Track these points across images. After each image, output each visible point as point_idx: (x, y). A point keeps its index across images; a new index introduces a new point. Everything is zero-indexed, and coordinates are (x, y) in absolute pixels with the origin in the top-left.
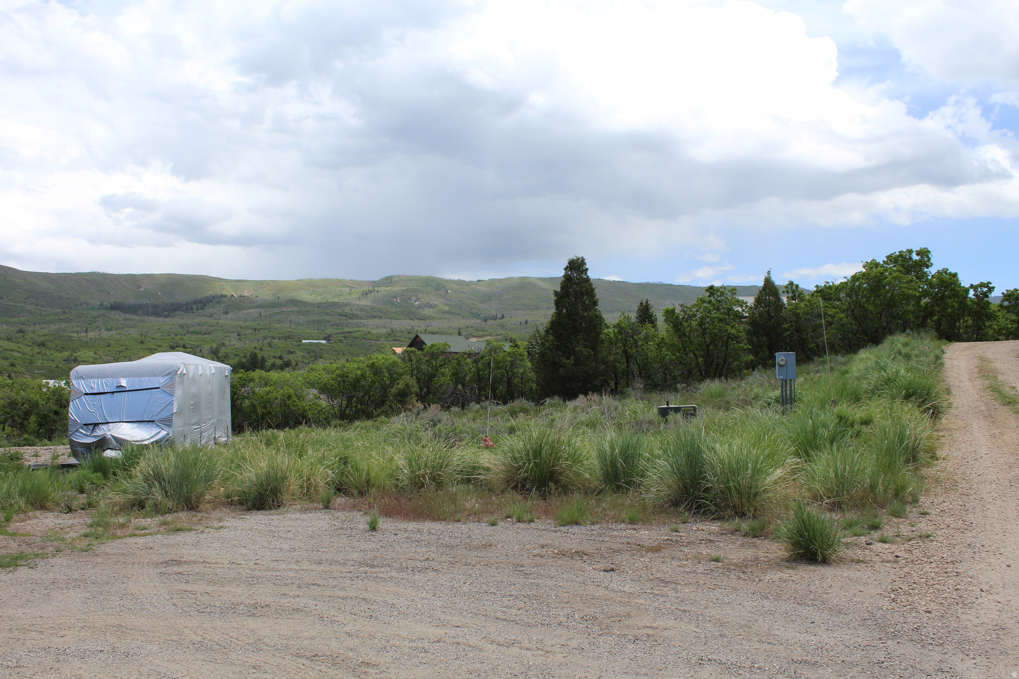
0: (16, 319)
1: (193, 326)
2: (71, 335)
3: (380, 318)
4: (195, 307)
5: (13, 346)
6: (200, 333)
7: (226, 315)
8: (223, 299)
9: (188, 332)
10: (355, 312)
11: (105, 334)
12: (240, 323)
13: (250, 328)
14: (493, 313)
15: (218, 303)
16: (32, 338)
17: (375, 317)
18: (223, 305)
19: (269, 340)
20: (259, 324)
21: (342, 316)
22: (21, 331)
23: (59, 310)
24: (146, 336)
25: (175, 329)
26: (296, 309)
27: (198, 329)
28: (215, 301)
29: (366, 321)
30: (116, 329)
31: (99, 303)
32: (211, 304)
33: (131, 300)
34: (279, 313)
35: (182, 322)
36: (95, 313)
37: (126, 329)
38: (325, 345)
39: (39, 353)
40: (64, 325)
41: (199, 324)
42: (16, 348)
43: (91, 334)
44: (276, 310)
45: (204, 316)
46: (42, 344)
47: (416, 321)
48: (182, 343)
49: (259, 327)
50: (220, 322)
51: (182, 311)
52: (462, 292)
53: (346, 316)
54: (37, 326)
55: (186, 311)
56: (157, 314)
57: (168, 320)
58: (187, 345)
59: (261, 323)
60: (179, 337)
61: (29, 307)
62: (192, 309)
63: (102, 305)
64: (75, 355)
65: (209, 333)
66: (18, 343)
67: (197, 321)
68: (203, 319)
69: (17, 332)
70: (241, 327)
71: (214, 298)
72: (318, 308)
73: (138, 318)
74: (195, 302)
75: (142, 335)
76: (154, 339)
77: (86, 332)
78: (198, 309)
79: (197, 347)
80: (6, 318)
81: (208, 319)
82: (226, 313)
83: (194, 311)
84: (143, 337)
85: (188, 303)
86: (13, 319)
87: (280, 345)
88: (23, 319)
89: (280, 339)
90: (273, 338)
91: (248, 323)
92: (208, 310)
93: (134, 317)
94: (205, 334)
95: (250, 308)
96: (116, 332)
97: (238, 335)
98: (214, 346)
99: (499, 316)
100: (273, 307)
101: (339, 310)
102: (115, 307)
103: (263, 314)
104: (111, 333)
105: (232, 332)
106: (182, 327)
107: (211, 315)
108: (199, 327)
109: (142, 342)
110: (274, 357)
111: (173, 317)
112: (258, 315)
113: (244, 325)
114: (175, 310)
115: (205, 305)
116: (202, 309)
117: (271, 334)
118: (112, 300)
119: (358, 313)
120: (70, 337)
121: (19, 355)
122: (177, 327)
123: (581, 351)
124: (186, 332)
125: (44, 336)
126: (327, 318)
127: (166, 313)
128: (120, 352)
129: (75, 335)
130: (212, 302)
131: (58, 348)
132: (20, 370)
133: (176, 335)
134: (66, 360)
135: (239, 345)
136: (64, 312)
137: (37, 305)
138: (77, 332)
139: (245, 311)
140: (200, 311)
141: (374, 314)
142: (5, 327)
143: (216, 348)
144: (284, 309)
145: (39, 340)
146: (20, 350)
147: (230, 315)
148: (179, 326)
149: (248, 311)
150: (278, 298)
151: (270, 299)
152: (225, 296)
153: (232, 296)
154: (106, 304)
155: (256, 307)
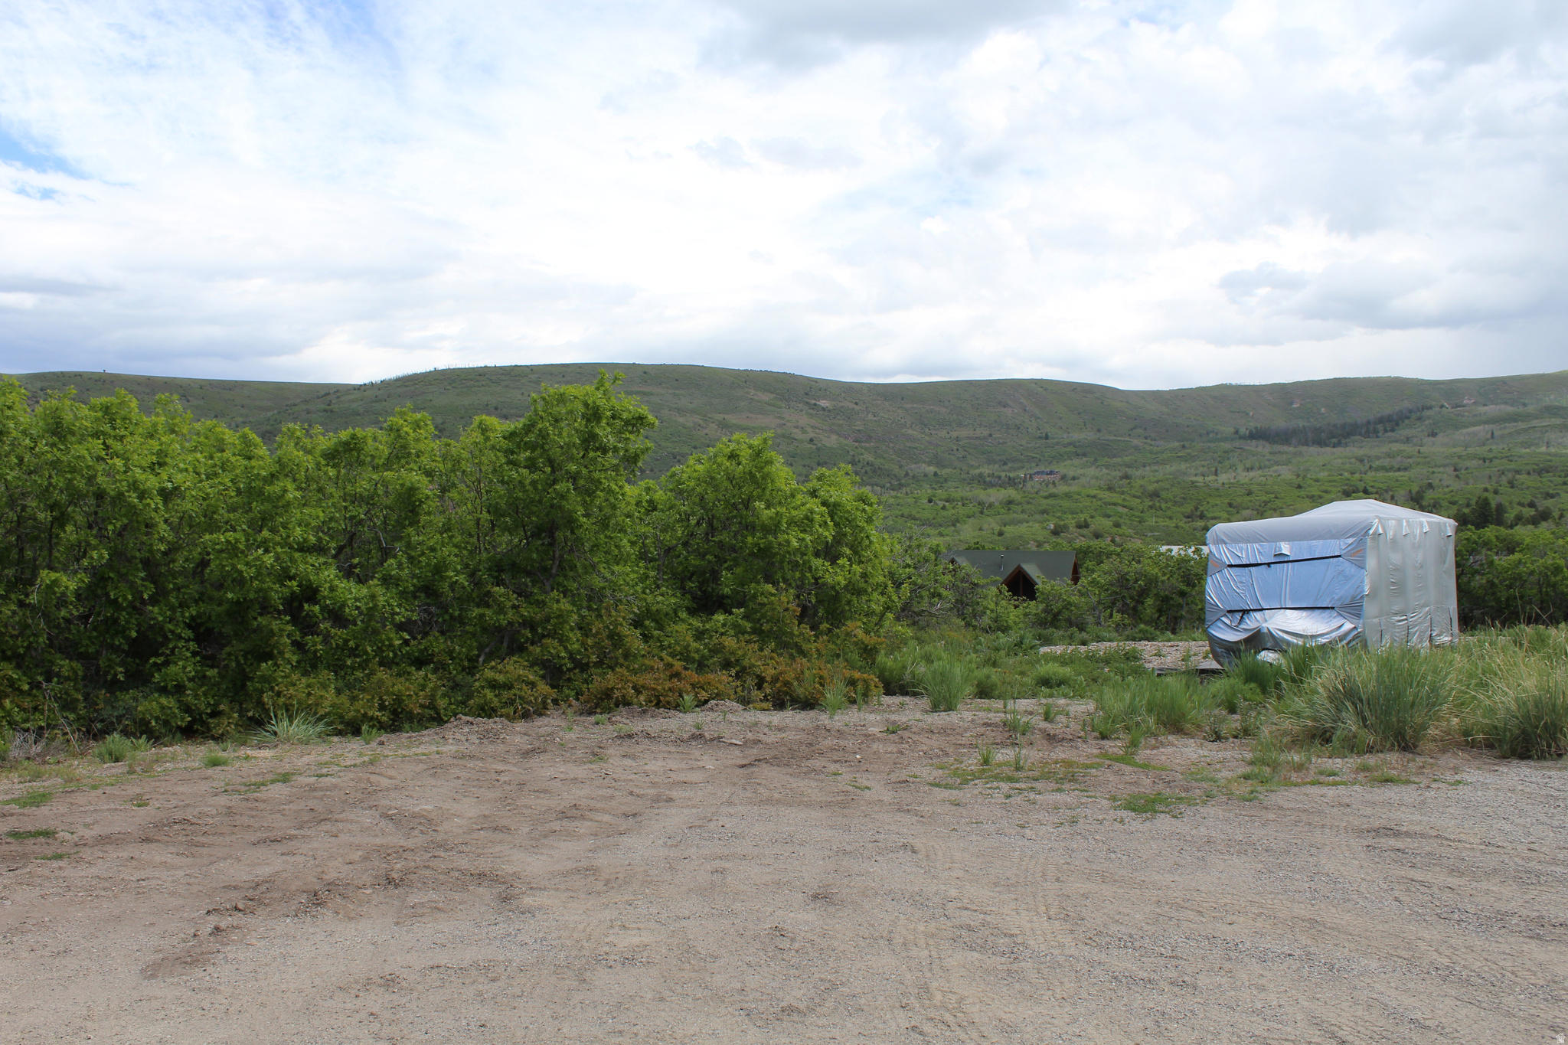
0: (1119, 459)
1: (1378, 458)
2: (1195, 479)
4: (1380, 427)
5: (1116, 498)
6: (1391, 469)
7: (1432, 439)
8: (1427, 413)
9: (1370, 467)
11: (1244, 477)
12: (1457, 450)
13: (1475, 457)
15: (1419, 419)
16: (1141, 486)
18: (1427, 422)
19: (1510, 475)
20: (1490, 450)
22: (1126, 477)
23: (1176, 444)
24: (1305, 476)
25: (1351, 463)
26: (1558, 421)
27: (1386, 462)
28: (1414, 416)
30: (1260, 468)
31: (1232, 430)
32: (1407, 421)
33: (1280, 423)
34: (1526, 430)
35: (1360, 452)
36: (1226, 446)
37: (1275, 468)
39: (1151, 507)
40: (1183, 466)
41: (1389, 455)
42: (1120, 502)
43: (1223, 478)
44: (1521, 425)
45: (1396, 441)
46: (1155, 495)
48: (1361, 485)
49: (1491, 455)
50: (1422, 449)
51: (1360, 434)
54: (1148, 468)
55: (1367, 435)
56: (1320, 443)
57: (1338, 450)
58: (1370, 489)
59: (1494, 447)
60: (1357, 476)
61: (1136, 442)
62: (1376, 432)
63: (1237, 432)
64: (1201, 508)
65: (1405, 469)
66: (1123, 493)
67: (1385, 449)
68: (1395, 447)
69: (1122, 478)
70: (1459, 457)
71: (1411, 411)
73: (1291, 449)
74: (1381, 420)
75: (1298, 476)
76: (1317, 481)
77: (1216, 474)
78: (1386, 431)
79: (1386, 491)
80: (1106, 459)
81: (1402, 447)
82: (1433, 434)
83: (1380, 434)
84: (1300, 479)
85: (1368, 423)
86: (1115, 460)
87: (1530, 484)
88: (1127, 459)
89: (1529, 473)
90: (1518, 472)
91: (1470, 450)
92: (1403, 432)
93: (1285, 448)
94: (1399, 470)
95: (1474, 425)
96: (1260, 472)
97: (1455, 470)
98: (1415, 489)
100: (1515, 420)
102: (1257, 435)
103: (1497, 433)
104: (1252, 474)
105: (1444, 466)
106: (1361, 461)
107: (1408, 439)
108: (1388, 460)
109: (1299, 487)
110: (1520, 504)
111: (1346, 445)
112: (1489, 436)
113: (1464, 453)
114: (1348, 435)
115: (1397, 424)
116: (1393, 430)
117: (1513, 466)
118: (1252, 425)
120: (1193, 482)
121: (1125, 510)
122: (1353, 460)
124: (1367, 468)
125: (1157, 482)
127: (1335, 440)
128: (1266, 503)
129: (1200, 479)
130: (1408, 418)
131: (1177, 499)
132: (1126, 533)
133: (1352, 473)
134: (1188, 517)
135: (1456, 486)
136: (1184, 447)
137: (1146, 438)
138: (1203, 475)
139: (1465, 431)
140: (1389, 434)
142: (1105, 471)
143: (1418, 492)
144: (1535, 423)
145: (1151, 488)
146: (1126, 503)
147: (1440, 438)
148: (1357, 459)
149: (1471, 429)
150: (1525, 405)
151: (1509, 409)
152: (1430, 408)
153: (1442, 406)
154: (1243, 431)
155: (1485, 423)
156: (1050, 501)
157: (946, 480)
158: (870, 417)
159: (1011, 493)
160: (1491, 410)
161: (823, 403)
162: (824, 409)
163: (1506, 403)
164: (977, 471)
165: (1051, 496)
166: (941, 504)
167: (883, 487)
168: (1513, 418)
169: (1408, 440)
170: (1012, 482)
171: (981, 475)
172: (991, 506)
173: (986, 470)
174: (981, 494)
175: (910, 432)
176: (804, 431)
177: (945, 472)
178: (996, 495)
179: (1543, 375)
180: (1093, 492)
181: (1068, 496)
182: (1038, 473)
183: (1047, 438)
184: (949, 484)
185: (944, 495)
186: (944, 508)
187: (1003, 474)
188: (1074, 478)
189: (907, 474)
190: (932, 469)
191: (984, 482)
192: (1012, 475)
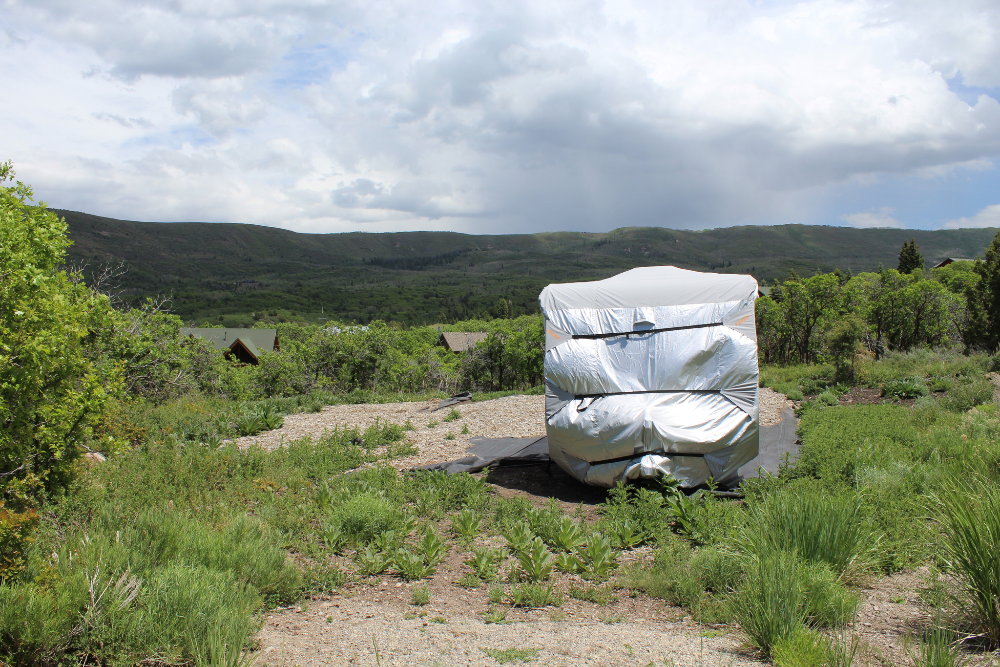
0: (294, 275)
1: (443, 277)
2: (339, 287)
3: (613, 267)
4: (444, 260)
5: (293, 297)
6: (450, 284)
7: (472, 269)
8: (469, 253)
9: (439, 283)
10: (589, 262)
11: (368, 287)
12: (485, 274)
13: (494, 278)
14: (720, 261)
15: (465, 256)
16: (308, 291)
17: (608, 267)
18: (468, 258)
19: (512, 289)
20: (502, 275)
21: (578, 266)
22: (299, 285)
23: (329, 266)
24: (403, 287)
25: (428, 281)
26: (534, 260)
27: (447, 280)
28: (462, 255)
29: (599, 270)
30: (377, 282)
31: (361, 259)
32: (458, 257)
33: (389, 256)
34: (519, 264)
35: (432, 274)
36: (358, 268)
37: (386, 282)
39: (314, 304)
40: (333, 279)
41: (448, 276)
42: (295, 300)
43: (357, 287)
44: (517, 262)
45: (453, 268)
46: (316, 296)
48: (434, 293)
49: (502, 278)
50: (467, 273)
51: (433, 264)
52: (690, 242)
53: (581, 266)
54: (311, 280)
55: (437, 264)
56: (411, 268)
57: (421, 272)
58: (439, 295)
59: (503, 273)
60: (432, 288)
61: (305, 264)
62: (441, 263)
63: (364, 260)
64: (344, 305)
65: (458, 284)
66: (297, 295)
67: (447, 272)
68: (452, 271)
69: (296, 286)
70: (486, 278)
71: (460, 252)
72: (555, 259)
73: (395, 271)
74: (444, 256)
75: (399, 287)
76: (410, 289)
77: (352, 285)
78: (447, 262)
79: (448, 296)
80: (287, 274)
81: (456, 272)
82: (472, 265)
83: (444, 264)
84: (400, 288)
85: (437, 257)
86: (292, 275)
87: (523, 294)
88: (299, 274)
89: (521, 288)
90: (516, 287)
91: (491, 275)
92: (456, 263)
93: (392, 271)
94: (454, 284)
95: (493, 260)
96: (377, 284)
97: (484, 285)
98: (464, 295)
99: (727, 263)
100: (514, 259)
101: (574, 261)
102: (376, 262)
103: (505, 265)
104: (373, 285)
105: (478, 283)
106: (434, 279)
109: (400, 293)
110: (518, 305)
111: (425, 270)
112: (501, 267)
113: (488, 276)
114: (427, 264)
115: (453, 259)
116: (450, 262)
117: (513, 284)
118: (373, 256)
119: (592, 263)
120: (339, 289)
121: (298, 305)
122: (429, 278)
124: (437, 283)
125: (318, 288)
126: (563, 268)
127: (419, 267)
128: (381, 302)
129: (343, 287)
130: (459, 255)
131: (330, 299)
132: (300, 319)
133: (429, 286)
134: (336, 310)
135: (485, 294)
136: (333, 268)
137: (311, 262)
138: (344, 285)
139: (488, 263)
140: (448, 264)
141: (607, 264)
142: (286, 282)
143: (465, 297)
144: (523, 261)
145: (314, 292)
146: (299, 301)
147: (475, 267)
148: (431, 277)
149: (491, 263)
150: (518, 251)
151: (511, 252)
152: (470, 250)
153: (477, 250)
154: (367, 259)
155: (499, 260)
156: (252, 299)
157: (186, 285)
158: (136, 243)
159: (228, 294)
160: (501, 252)
161: (104, 233)
162: (105, 237)
163: (509, 249)
164: (206, 280)
165: (253, 296)
166: (183, 300)
167: (144, 289)
168: (512, 258)
169: (458, 268)
170: (228, 287)
171: (208, 282)
172: (215, 301)
173: (212, 279)
174: (208, 293)
175: (163, 254)
176: (90, 251)
177: (185, 280)
178: (218, 295)
179: (528, 235)
180: (279, 294)
181: (263, 296)
182: (244, 282)
183: (250, 260)
184: (188, 288)
185: (185, 294)
186: (184, 303)
187: (223, 282)
188: (267, 286)
189: (160, 281)
190: (177, 278)
191: (210, 287)
192: (228, 283)
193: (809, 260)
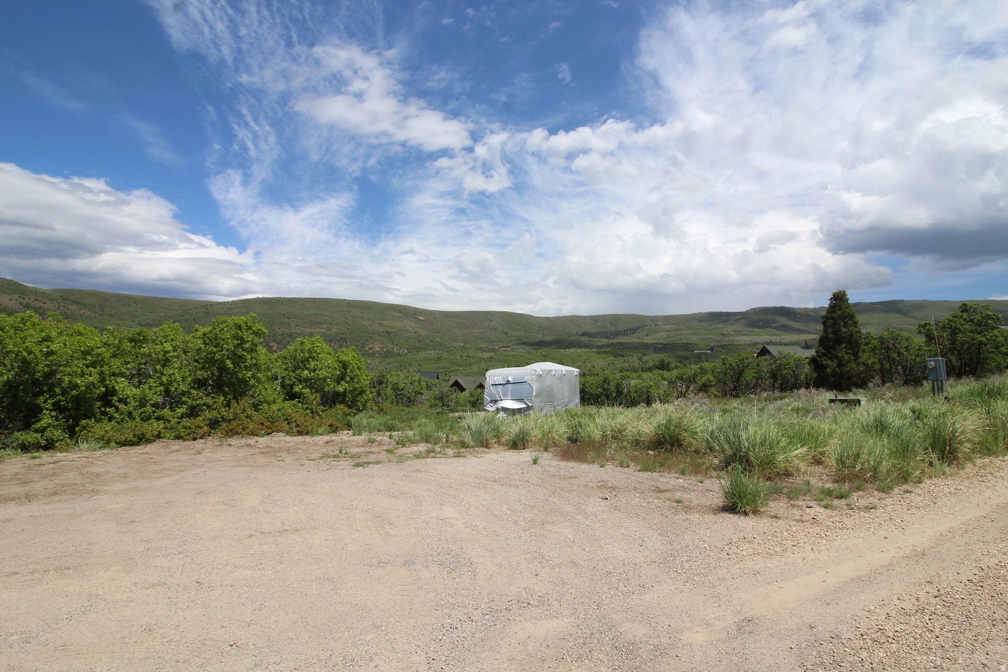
2: (560, 350)
3: (747, 335)
4: (629, 332)
7: (647, 337)
8: (645, 327)
10: (730, 333)
11: (579, 350)
12: (656, 341)
13: (662, 344)
15: (643, 329)
16: (541, 353)
17: (744, 335)
18: (645, 331)
19: (674, 351)
20: (667, 341)
21: (722, 335)
22: (535, 349)
23: (554, 337)
28: (641, 329)
30: (584, 347)
31: (575, 332)
32: (638, 330)
33: (593, 330)
34: (680, 334)
36: (573, 338)
38: (709, 353)
43: (571, 350)
44: (678, 333)
45: (634, 338)
46: (546, 356)
47: (774, 337)
48: (621, 354)
50: (644, 341)
51: (621, 335)
53: (724, 335)
55: (624, 335)
56: (607, 338)
57: (613, 341)
58: (624, 355)
61: (539, 336)
62: (627, 334)
63: (577, 333)
65: (637, 348)
66: (534, 355)
67: (630, 340)
68: (634, 340)
71: (640, 327)
73: (597, 340)
74: (629, 330)
76: (605, 352)
81: (636, 340)
82: (648, 335)
85: (624, 331)
87: (681, 354)
89: (681, 351)
90: (677, 350)
91: (660, 341)
92: (637, 334)
93: (594, 339)
95: (662, 332)
97: (655, 349)
101: (719, 332)
102: (585, 334)
103: (670, 335)
110: (677, 361)
111: (616, 339)
112: (667, 336)
114: (618, 335)
115: (635, 331)
116: (633, 334)
118: (583, 330)
119: (732, 333)
120: (560, 352)
123: (843, 357)
124: (624, 347)
125: (547, 351)
126: (712, 336)
127: (612, 337)
128: (586, 360)
129: (562, 350)
133: (618, 349)
135: (655, 354)
136: (557, 338)
137: (543, 334)
138: (564, 349)
139: (659, 334)
141: (743, 333)
142: (527, 347)
143: (642, 357)
144: (683, 332)
145: (544, 353)
147: (650, 337)
149: (661, 334)
150: (680, 325)
151: (674, 327)
152: (646, 326)
153: (651, 325)
154: (579, 333)
155: (666, 331)
156: (507, 358)
157: (468, 349)
158: (439, 324)
159: (492, 354)
160: (668, 327)
161: (421, 318)
162: (421, 320)
163: (673, 324)
164: (480, 346)
165: (507, 356)
166: (465, 358)
167: (443, 351)
168: (676, 330)
170: (493, 350)
171: (481, 347)
172: (484, 359)
173: (483, 345)
174: (480, 354)
175: (454, 330)
176: (413, 329)
177: (467, 346)
178: (486, 355)
180: (522, 355)
181: (513, 356)
182: (503, 347)
183: (506, 334)
184: (469, 350)
185: (466, 355)
186: (466, 360)
187: (489, 347)
188: (516, 349)
189: (453, 346)
190: (463, 344)
191: (482, 350)
192: (493, 347)
193: (910, 326)
